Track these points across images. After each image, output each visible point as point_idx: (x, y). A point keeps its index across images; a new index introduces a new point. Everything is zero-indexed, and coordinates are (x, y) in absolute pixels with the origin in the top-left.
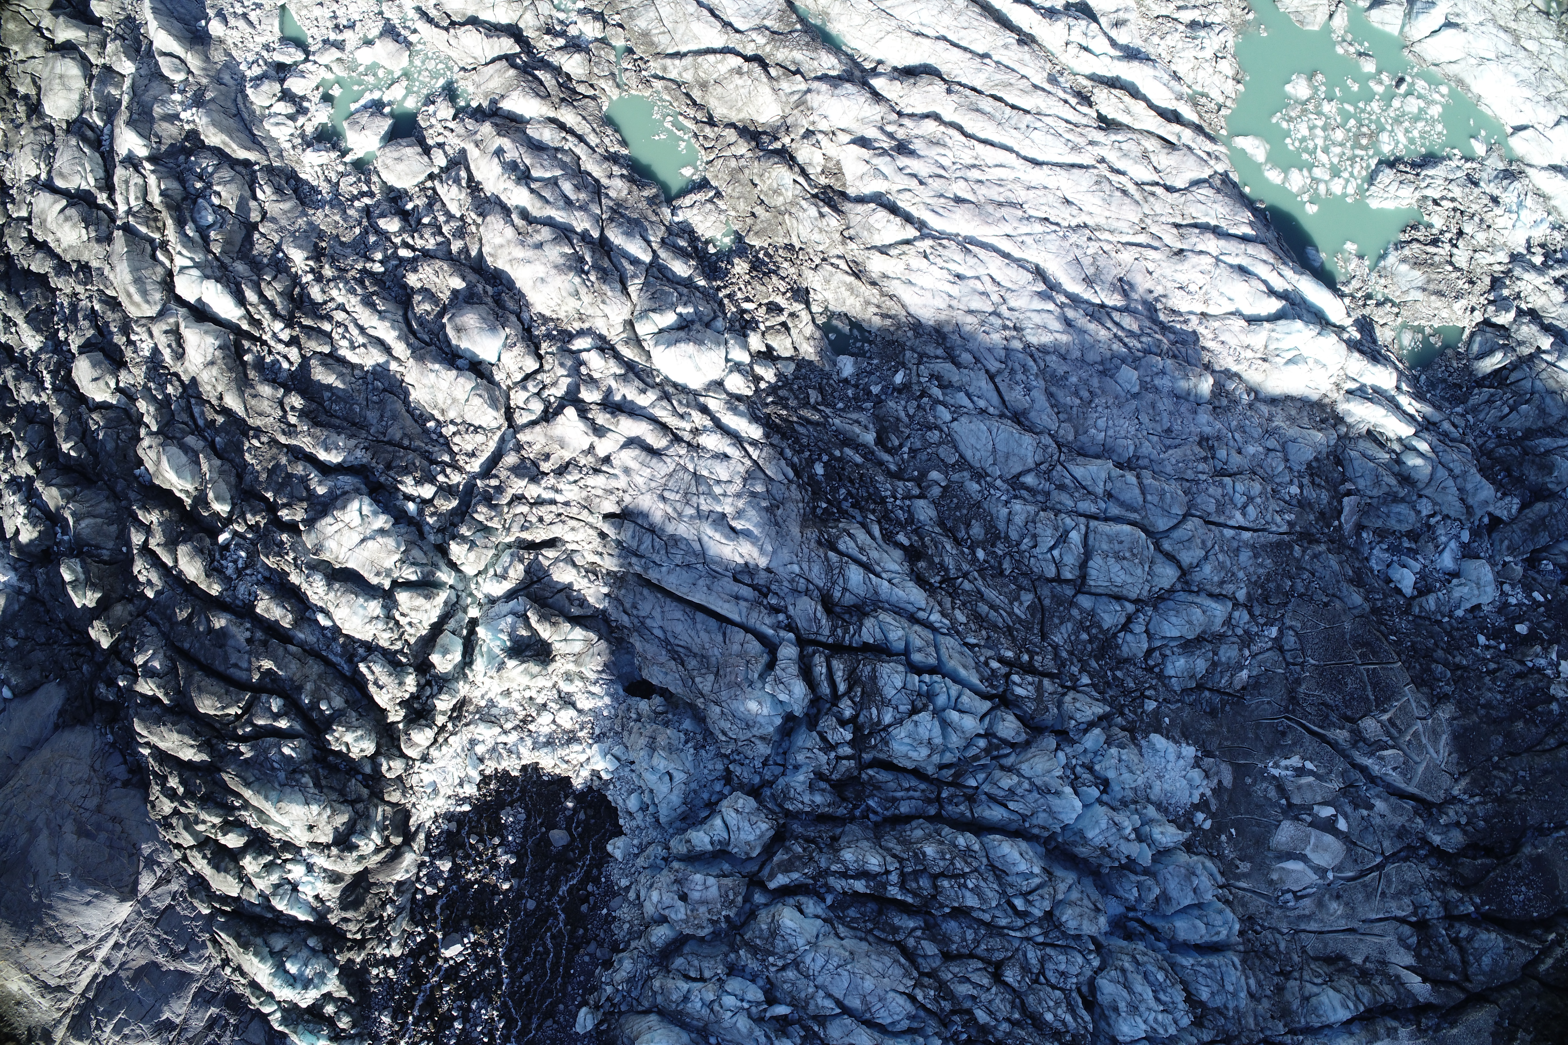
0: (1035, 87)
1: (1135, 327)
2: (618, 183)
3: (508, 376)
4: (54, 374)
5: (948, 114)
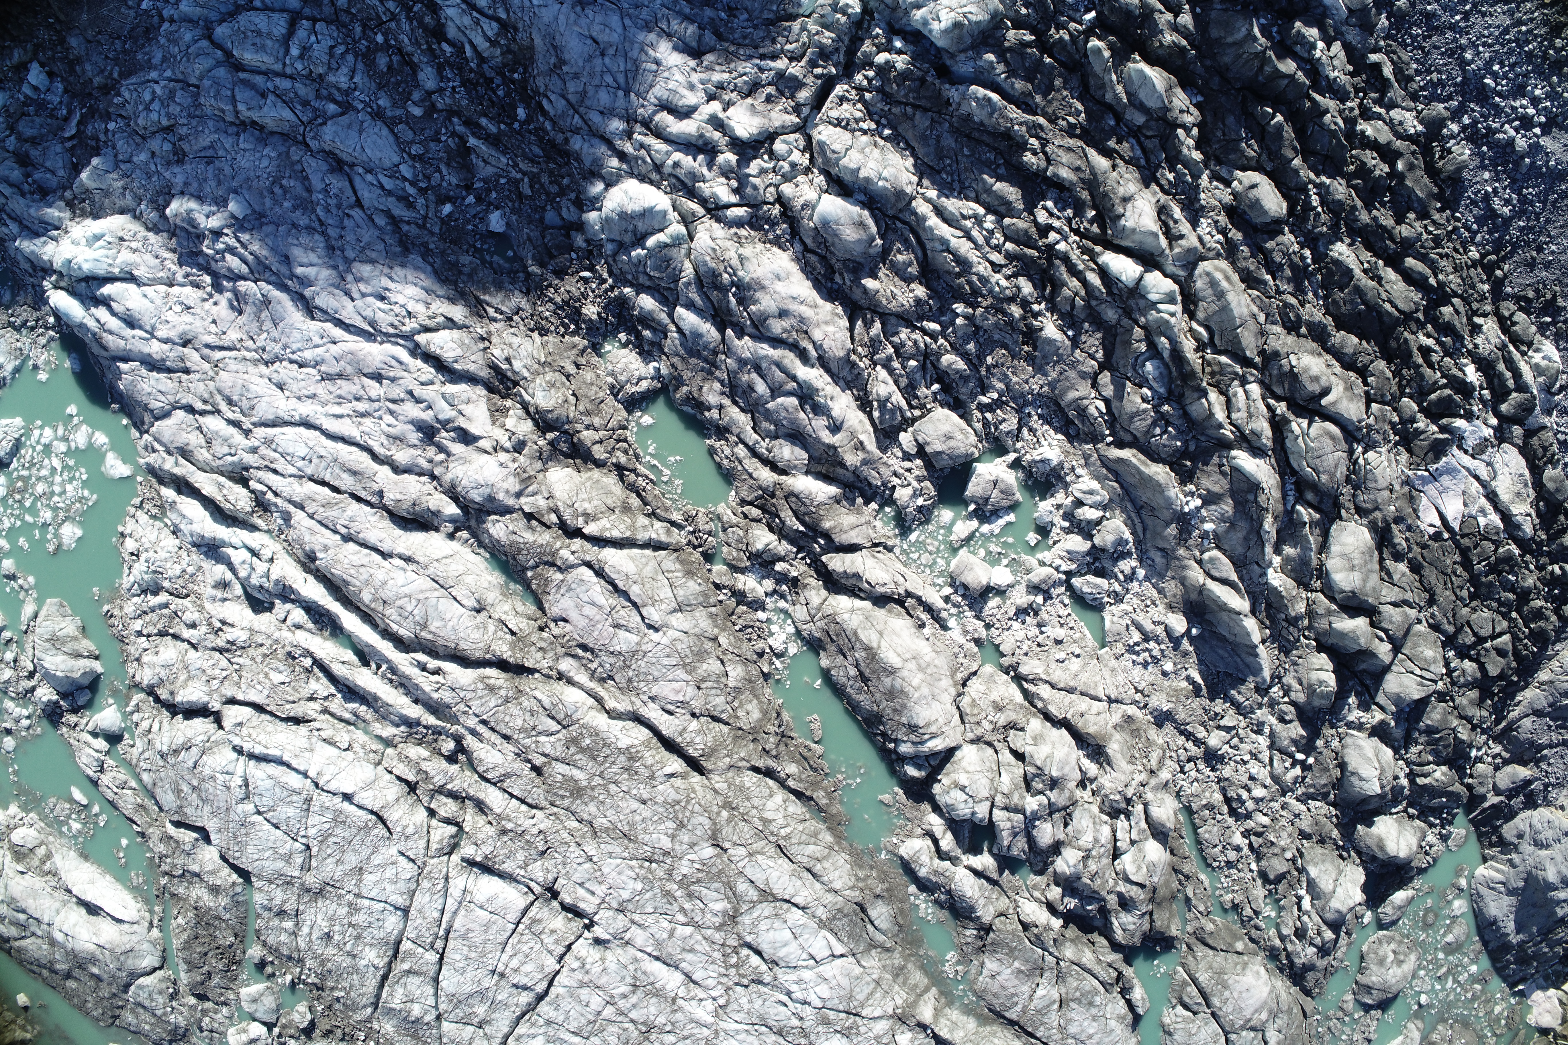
0: (302, 508)
1: (228, 257)
2: (712, 399)
3: (811, 182)
4: (1308, 207)
5: (384, 471)
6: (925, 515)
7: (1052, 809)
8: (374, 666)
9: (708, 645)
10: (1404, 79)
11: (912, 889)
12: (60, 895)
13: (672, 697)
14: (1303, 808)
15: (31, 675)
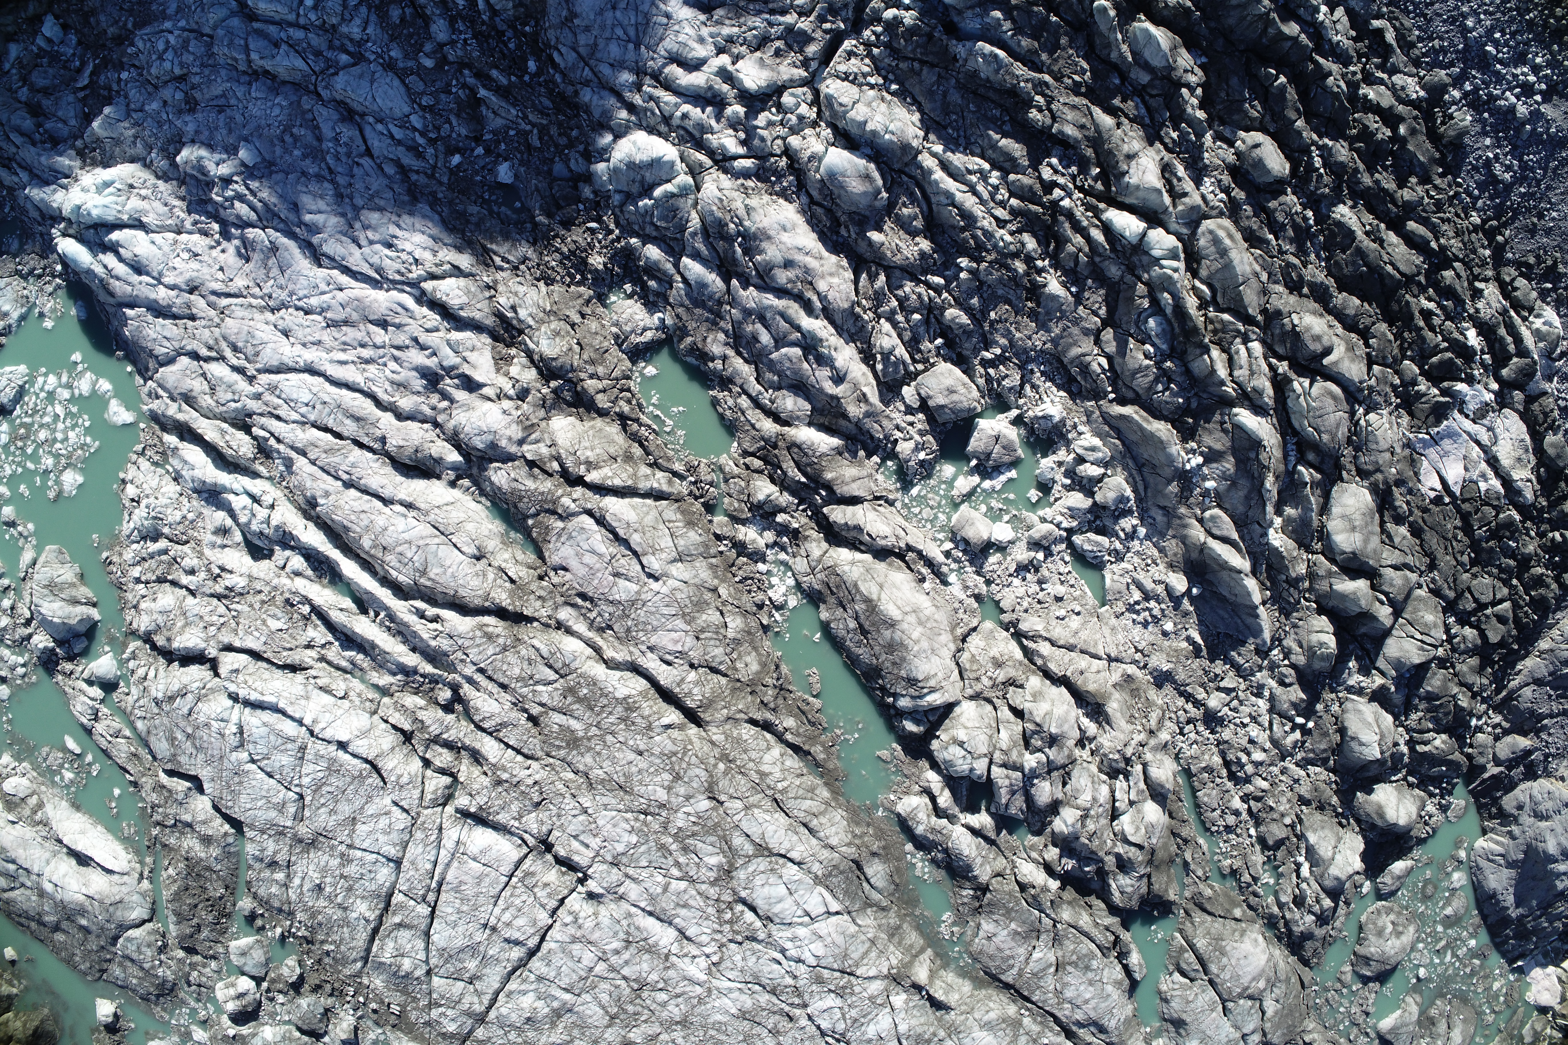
0: (304, 454)
1: (237, 204)
2: (716, 349)
3: (818, 135)
4: (1310, 169)
5: (387, 418)
6: (927, 469)
7: (1051, 767)
8: (372, 613)
9: (708, 596)
10: (1406, 45)
11: (909, 847)
12: (50, 845)
13: (671, 647)
14: (1302, 773)
15: (28, 623)
